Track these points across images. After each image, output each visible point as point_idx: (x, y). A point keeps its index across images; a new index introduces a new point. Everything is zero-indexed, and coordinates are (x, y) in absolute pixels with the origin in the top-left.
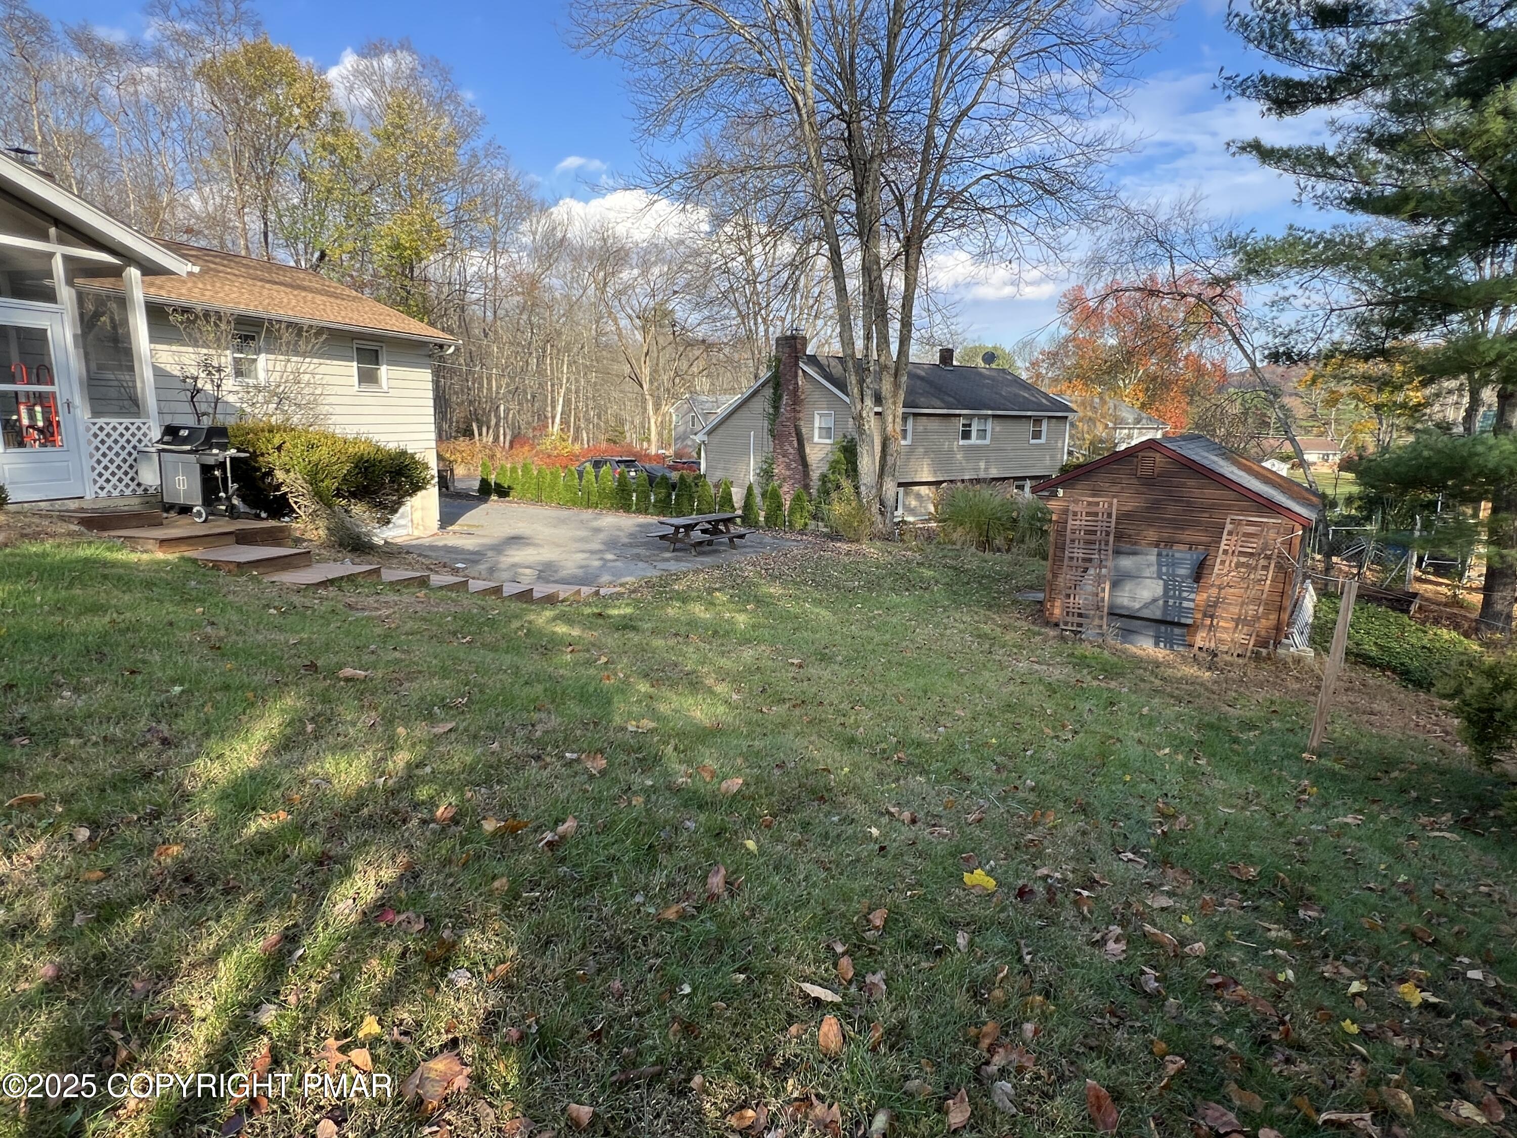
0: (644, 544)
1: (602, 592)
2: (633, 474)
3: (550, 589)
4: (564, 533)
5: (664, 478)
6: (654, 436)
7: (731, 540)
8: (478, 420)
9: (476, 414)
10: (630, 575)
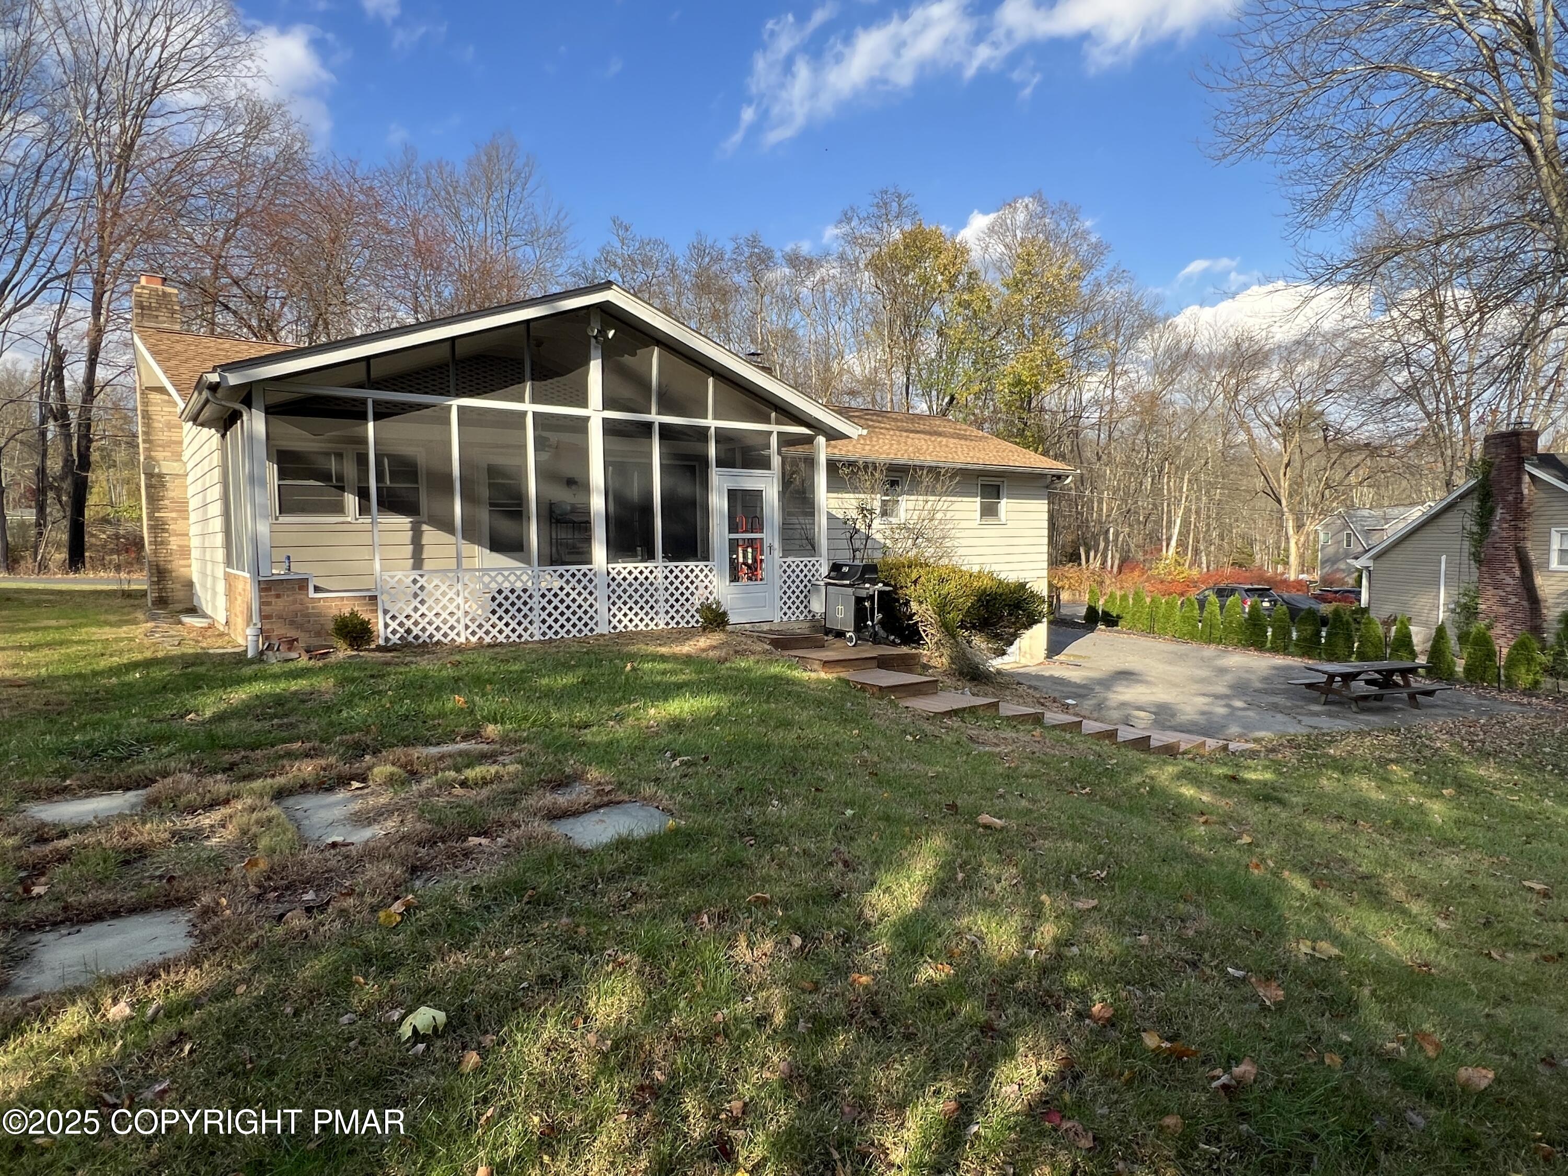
0: (1284, 692)
1: (1232, 746)
2: (1266, 604)
3: (1169, 737)
4: (1180, 671)
5: (1311, 613)
6: (1293, 559)
7: (1412, 697)
8: (1086, 544)
9: (1084, 539)
10: (1267, 729)
